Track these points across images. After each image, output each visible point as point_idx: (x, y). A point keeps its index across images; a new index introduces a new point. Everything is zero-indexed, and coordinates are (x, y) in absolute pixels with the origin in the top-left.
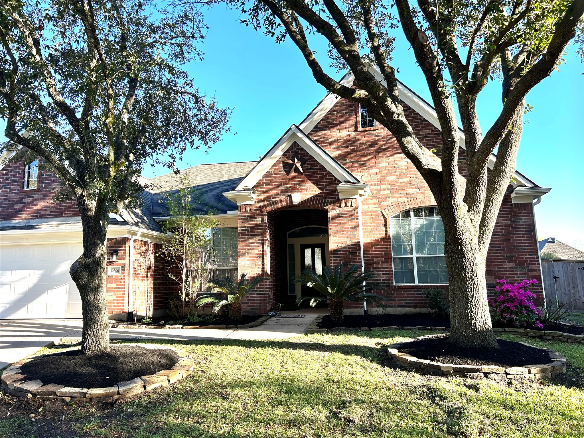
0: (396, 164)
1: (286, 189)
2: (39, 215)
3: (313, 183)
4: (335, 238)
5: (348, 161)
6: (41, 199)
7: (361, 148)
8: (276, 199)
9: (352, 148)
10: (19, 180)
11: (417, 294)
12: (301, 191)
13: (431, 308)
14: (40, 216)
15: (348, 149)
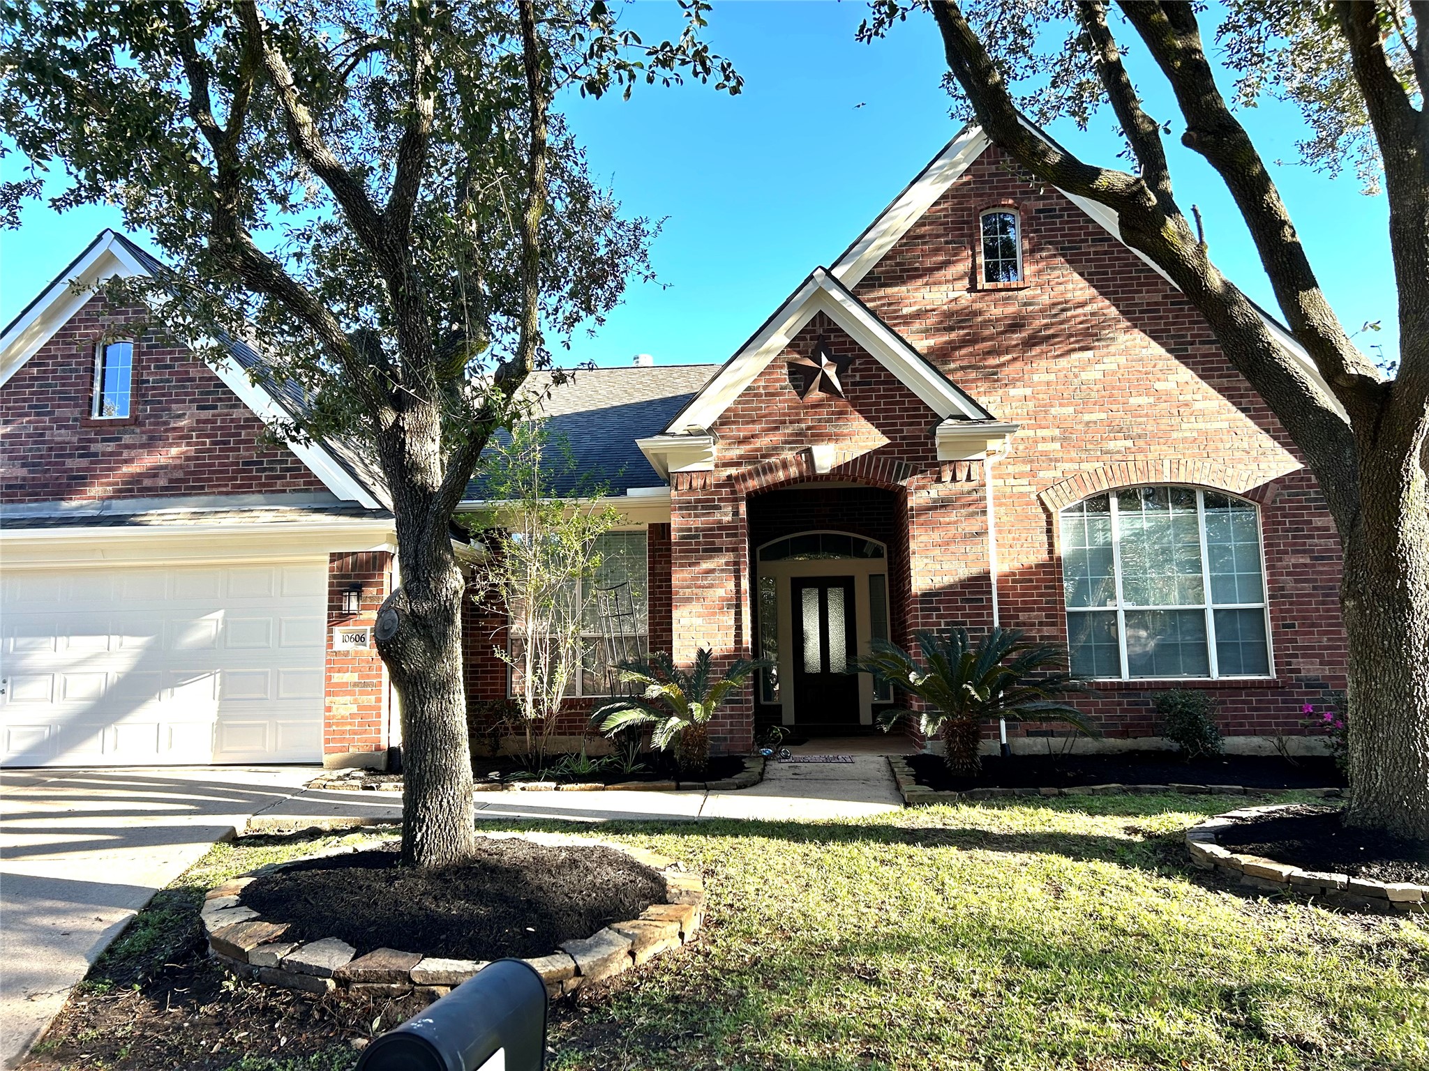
0: (1076, 376)
1: (797, 435)
2: (137, 488)
3: (868, 419)
4: (926, 561)
5: (952, 366)
6: (142, 446)
7: (987, 333)
8: (773, 460)
9: (962, 332)
10: (77, 391)
11: (1129, 704)
12: (837, 440)
13: (1173, 737)
14: (140, 490)
15: (953, 335)
